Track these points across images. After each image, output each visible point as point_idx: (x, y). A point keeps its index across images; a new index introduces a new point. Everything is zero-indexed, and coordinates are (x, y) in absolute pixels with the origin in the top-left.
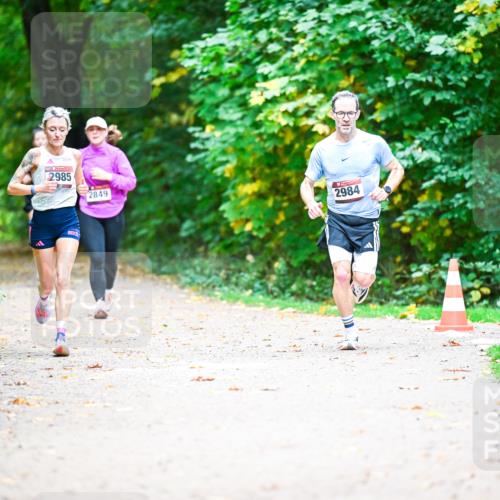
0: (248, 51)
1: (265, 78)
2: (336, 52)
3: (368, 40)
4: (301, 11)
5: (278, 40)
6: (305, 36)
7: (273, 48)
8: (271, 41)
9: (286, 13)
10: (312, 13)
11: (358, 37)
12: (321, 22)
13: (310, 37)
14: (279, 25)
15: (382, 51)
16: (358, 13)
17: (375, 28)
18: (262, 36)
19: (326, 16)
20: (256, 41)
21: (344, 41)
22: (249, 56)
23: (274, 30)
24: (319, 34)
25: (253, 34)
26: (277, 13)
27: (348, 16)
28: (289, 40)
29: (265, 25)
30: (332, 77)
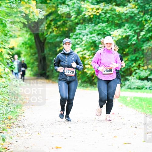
0: (74, 43)
1: (77, 48)
2: (90, 43)
3: (95, 41)
4: (84, 36)
5: (80, 41)
6: (84, 40)
7: (79, 43)
8: (78, 41)
9: (81, 36)
10: (86, 36)
11: (94, 41)
12: (87, 38)
13: (85, 41)
14: (80, 38)
15: (98, 43)
16: (94, 37)
17: (97, 39)
18: (77, 40)
19: (88, 37)
20: (76, 41)
21: (91, 41)
22: (74, 44)
23: (79, 39)
24: (87, 40)
25: (75, 40)
26: (79, 36)
27: (92, 37)
28: (81, 41)
29: (77, 38)
30: (89, 48)
